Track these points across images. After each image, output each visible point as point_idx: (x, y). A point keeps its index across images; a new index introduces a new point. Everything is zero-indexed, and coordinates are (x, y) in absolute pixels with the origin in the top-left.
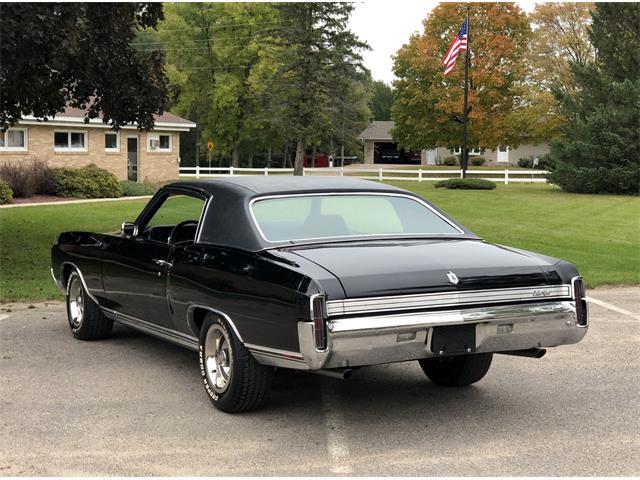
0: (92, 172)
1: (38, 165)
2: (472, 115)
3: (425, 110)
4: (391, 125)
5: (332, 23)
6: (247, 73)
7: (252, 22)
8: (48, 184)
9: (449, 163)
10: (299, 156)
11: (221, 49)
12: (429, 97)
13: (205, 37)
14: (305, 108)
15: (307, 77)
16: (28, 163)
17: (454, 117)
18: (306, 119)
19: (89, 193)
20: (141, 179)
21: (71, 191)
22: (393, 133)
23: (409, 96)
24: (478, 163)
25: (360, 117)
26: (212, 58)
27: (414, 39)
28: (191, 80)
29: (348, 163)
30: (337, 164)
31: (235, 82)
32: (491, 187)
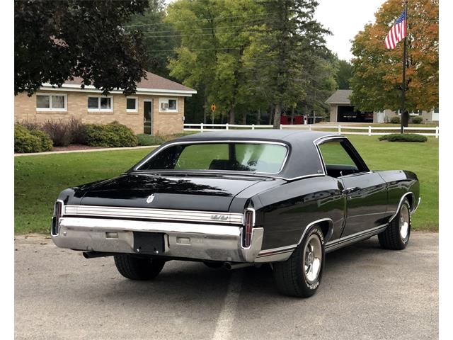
0: (115, 127)
1: (74, 122)
2: (411, 85)
3: (375, 81)
4: (350, 93)
5: (302, 15)
6: (241, 53)
7: (245, 15)
8: (81, 137)
9: (394, 122)
10: (277, 116)
11: (222, 35)
12: (378, 71)
13: (211, 26)
14: (282, 79)
15: (283, 56)
16: (67, 121)
17: (397, 87)
18: (282, 88)
19: (112, 143)
20: (154, 132)
21: (98, 142)
22: (351, 98)
23: (363, 70)
24: (417, 122)
25: (328, 86)
26: (215, 42)
27: (368, 27)
28: (199, 59)
29: (318, 121)
30: (310, 122)
31: (232, 59)
32: (423, 140)
